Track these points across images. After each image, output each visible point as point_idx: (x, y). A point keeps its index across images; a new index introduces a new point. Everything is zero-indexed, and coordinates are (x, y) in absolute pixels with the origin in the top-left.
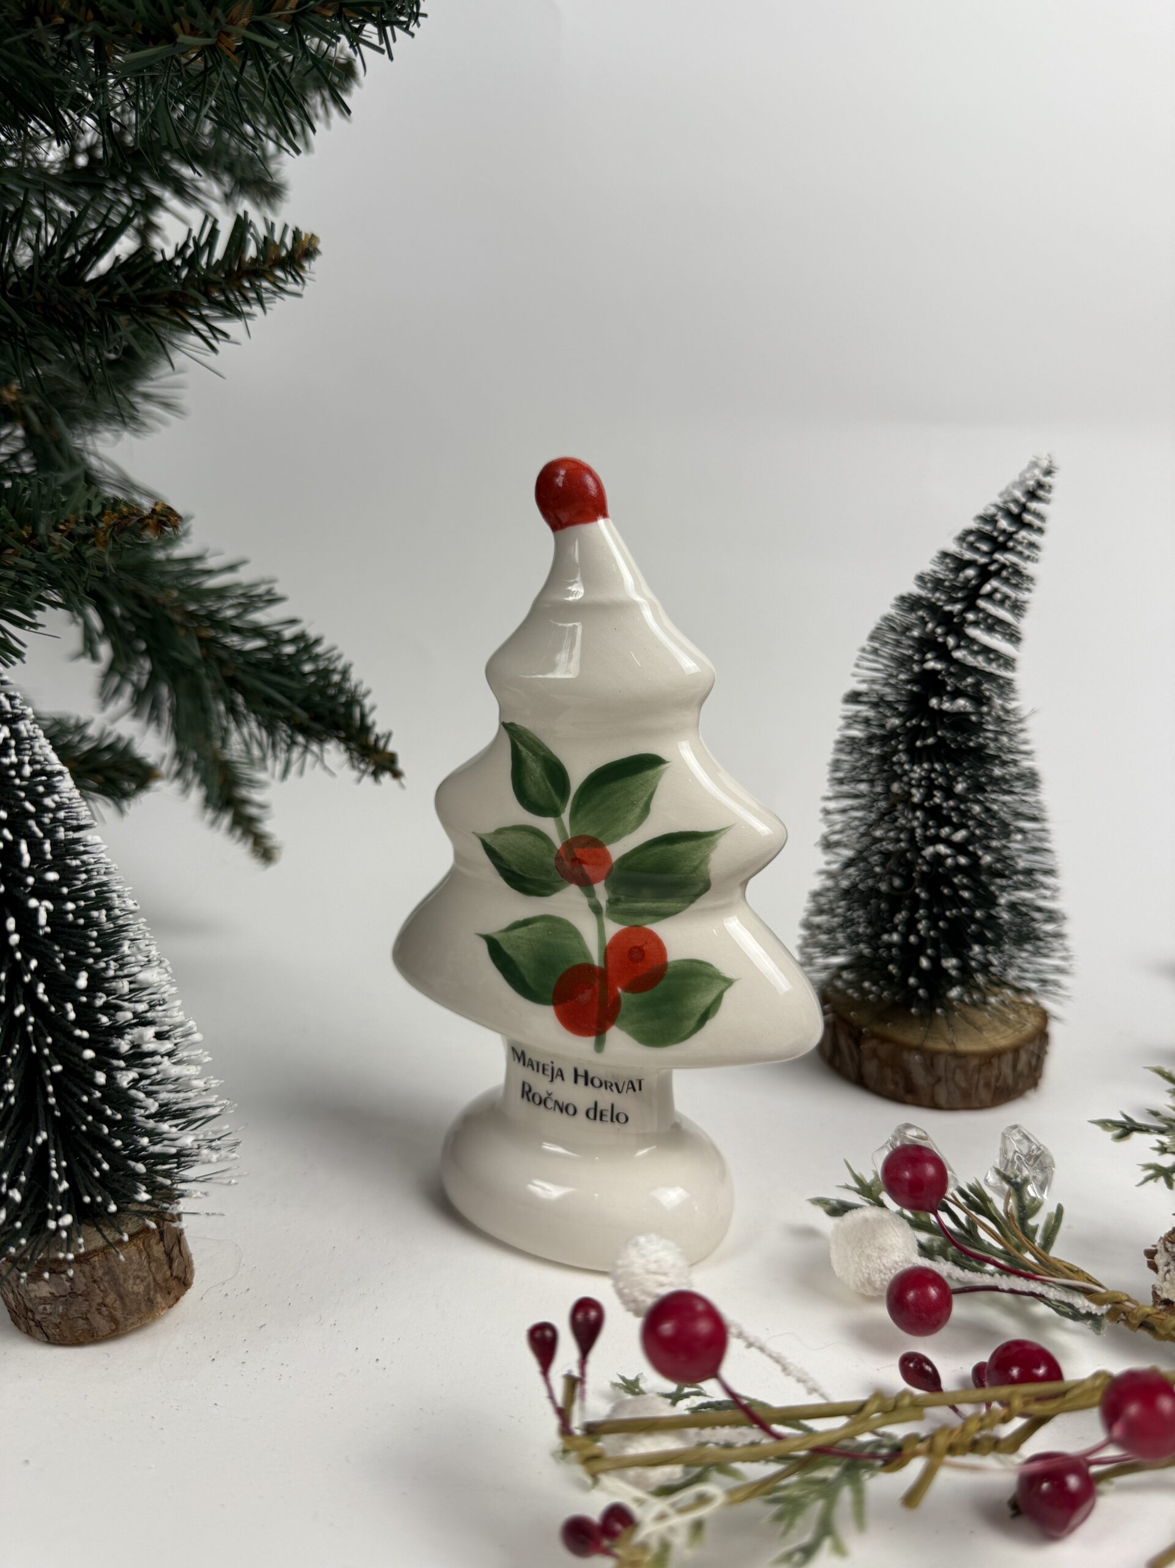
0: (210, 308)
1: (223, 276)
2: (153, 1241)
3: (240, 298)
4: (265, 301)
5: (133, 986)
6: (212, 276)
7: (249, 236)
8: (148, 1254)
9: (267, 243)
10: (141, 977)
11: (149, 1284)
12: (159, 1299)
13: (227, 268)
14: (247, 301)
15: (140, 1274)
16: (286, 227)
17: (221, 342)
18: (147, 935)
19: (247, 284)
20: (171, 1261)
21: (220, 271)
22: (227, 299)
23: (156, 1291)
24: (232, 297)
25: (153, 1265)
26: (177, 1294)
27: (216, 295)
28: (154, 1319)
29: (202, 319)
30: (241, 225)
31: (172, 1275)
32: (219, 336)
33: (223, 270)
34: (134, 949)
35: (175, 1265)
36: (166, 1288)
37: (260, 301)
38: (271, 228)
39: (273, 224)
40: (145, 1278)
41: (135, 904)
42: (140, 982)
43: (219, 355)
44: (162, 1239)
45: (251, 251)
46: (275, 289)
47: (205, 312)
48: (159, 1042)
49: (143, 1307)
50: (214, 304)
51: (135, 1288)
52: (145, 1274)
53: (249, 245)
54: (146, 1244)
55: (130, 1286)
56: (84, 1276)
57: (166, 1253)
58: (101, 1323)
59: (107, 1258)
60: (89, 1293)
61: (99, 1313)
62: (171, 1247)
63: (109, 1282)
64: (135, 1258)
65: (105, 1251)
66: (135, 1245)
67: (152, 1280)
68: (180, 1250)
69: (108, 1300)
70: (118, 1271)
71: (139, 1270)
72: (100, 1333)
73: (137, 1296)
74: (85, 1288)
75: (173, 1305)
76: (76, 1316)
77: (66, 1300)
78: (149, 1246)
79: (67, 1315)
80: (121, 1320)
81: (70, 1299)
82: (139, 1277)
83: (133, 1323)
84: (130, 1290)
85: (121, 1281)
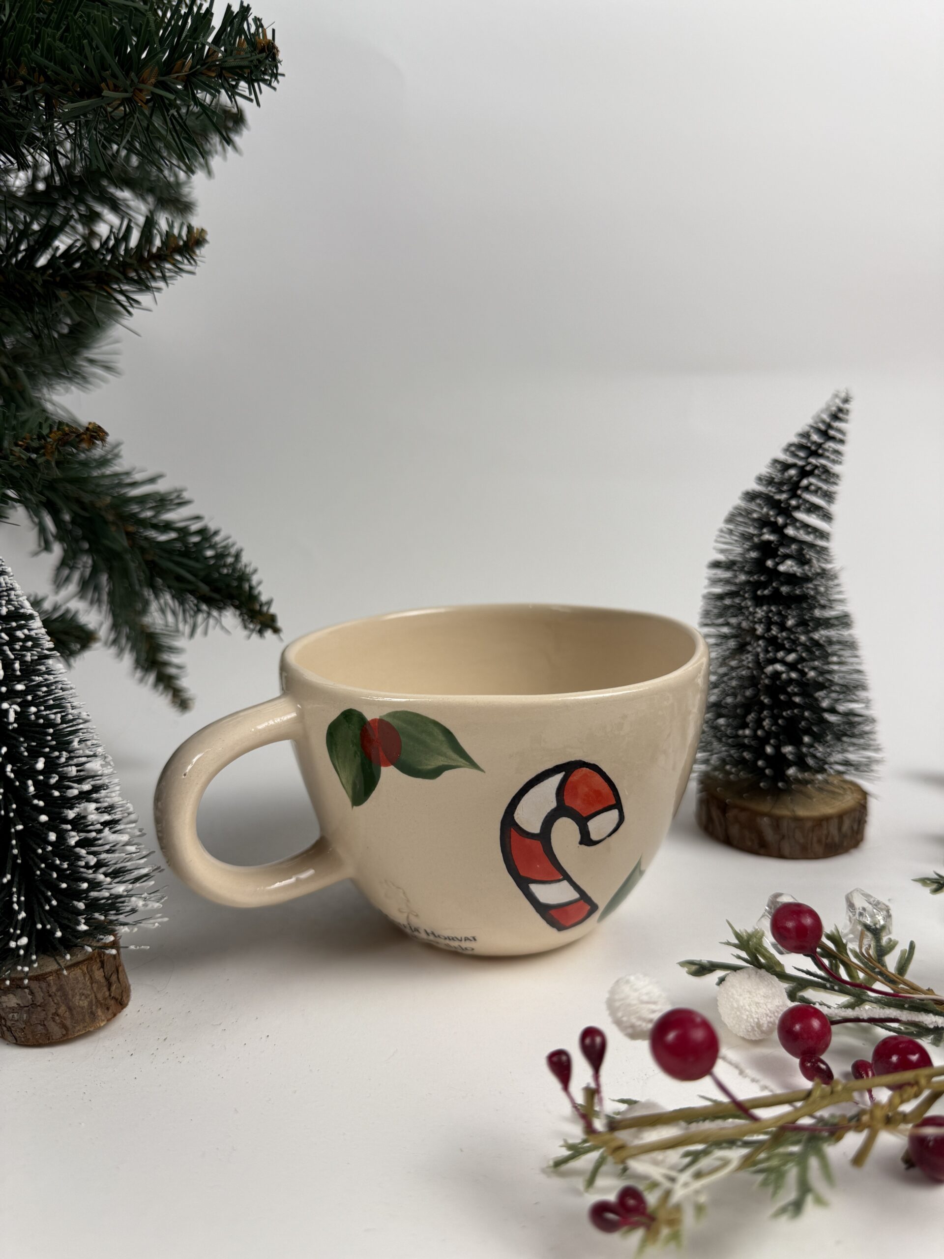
2: (95, 967)
3: (149, 276)
4: (168, 278)
6: (129, 261)
8: (91, 977)
10: (86, 766)
11: (92, 1001)
12: (99, 1012)
14: (155, 278)
15: (85, 992)
20: (110, 984)
23: (97, 1008)
25: (95, 986)
26: (115, 1010)
28: (98, 1028)
29: (122, 292)
30: (150, 224)
31: (110, 996)
32: (135, 304)
33: (137, 256)
34: (83, 746)
35: (114, 988)
36: (106, 1005)
37: (164, 278)
38: (171, 225)
40: (89, 996)
42: (86, 771)
43: (135, 318)
44: (102, 966)
45: (157, 243)
46: (175, 269)
48: (100, 814)
49: (87, 1018)
50: (130, 281)
51: (81, 1002)
52: (89, 993)
53: (155, 238)
54: (89, 969)
55: (77, 1001)
56: (42, 991)
57: (106, 978)
58: (56, 1030)
59: (59, 978)
60: (46, 1005)
61: (54, 1021)
62: (110, 974)
63: (61, 997)
64: (81, 978)
65: (58, 972)
66: (80, 969)
67: (94, 998)
68: (118, 978)
69: (60, 1011)
70: (67, 989)
71: (84, 989)
72: (54, 1037)
73: (83, 1009)
74: (42, 1001)
75: (111, 1018)
76: (36, 1022)
77: (29, 1009)
78: (92, 970)
79: (30, 1022)
80: (70, 1027)
81: (31, 1009)
82: (83, 994)
83: (79, 1030)
84: (77, 1004)
85: (70, 997)
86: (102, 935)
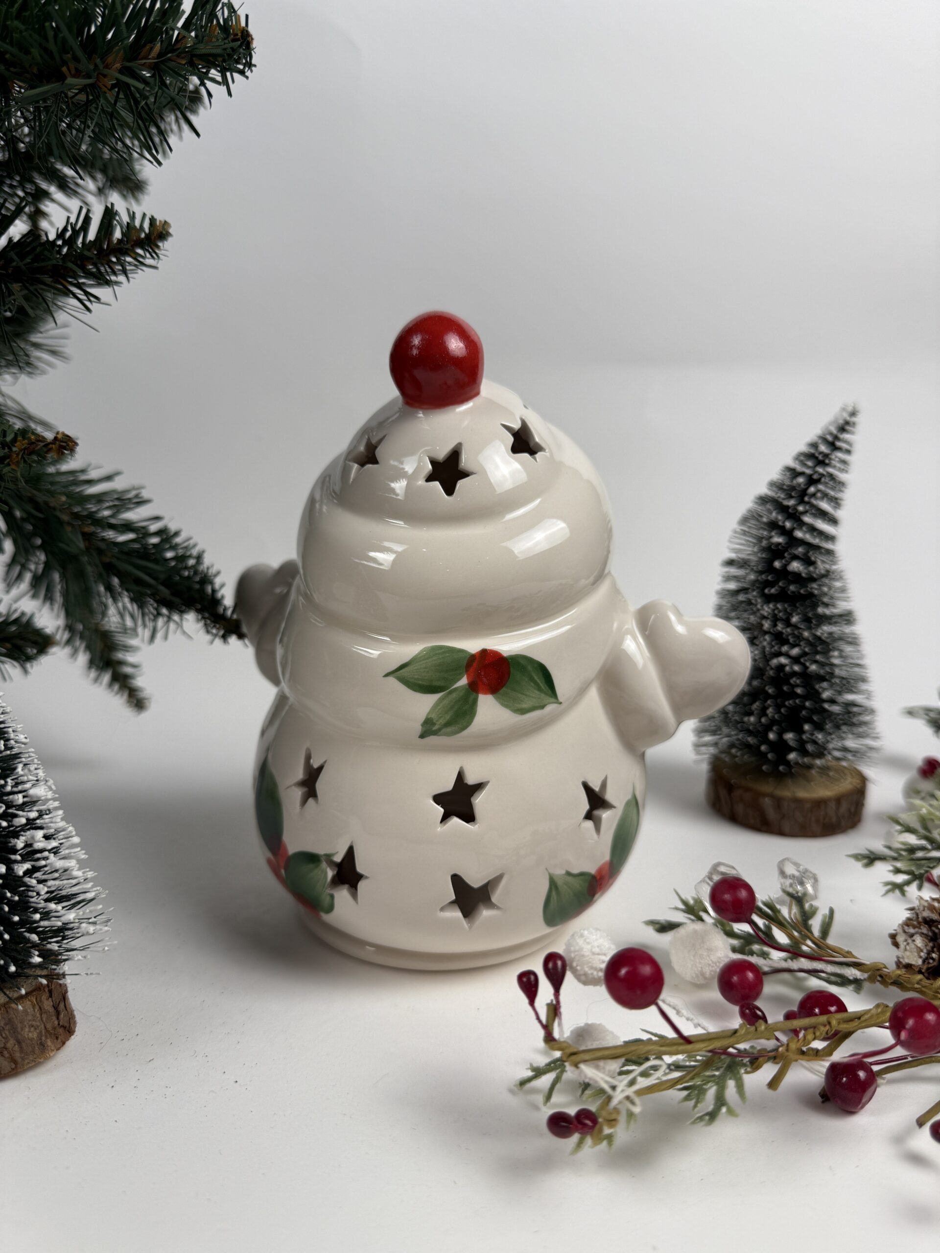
0: (85, 278)
1: (95, 252)
2: (44, 997)
3: (109, 270)
4: (129, 272)
5: (26, 799)
6: (86, 253)
7: (115, 222)
8: (40, 1008)
9: (130, 226)
10: (32, 792)
11: (41, 1032)
12: (49, 1043)
13: (98, 247)
14: (114, 273)
15: (34, 1023)
16: (144, 215)
17: (94, 304)
18: (36, 761)
19: (114, 260)
20: (58, 1013)
21: (93, 249)
22: (98, 270)
23: (46, 1037)
24: (102, 269)
25: (44, 1016)
26: (63, 1039)
27: (90, 267)
28: (47, 1059)
29: (79, 286)
30: (109, 214)
31: (59, 1024)
32: (92, 299)
33: (95, 249)
34: (26, 771)
35: (62, 1016)
36: (55, 1034)
37: (125, 272)
38: (132, 216)
39: (134, 213)
40: (38, 1026)
41: (26, 738)
42: (31, 796)
43: (93, 313)
44: (51, 996)
45: (118, 234)
46: (137, 263)
47: (82, 281)
48: (47, 841)
49: (37, 1051)
50: (89, 275)
51: (30, 1035)
52: (38, 1024)
53: (115, 231)
54: (38, 999)
55: (26, 1033)
57: (54, 1008)
58: (4, 1065)
59: (7, 1011)
61: (2, 1056)
62: (58, 1002)
63: (9, 1031)
64: (30, 1010)
66: (29, 1000)
67: (43, 1028)
68: (65, 1005)
69: (9, 1045)
70: (16, 1022)
71: (34, 1020)
72: (2, 1072)
73: (32, 1041)
75: (59, 1050)
78: (41, 1001)
80: (19, 1060)
82: (33, 1026)
83: (28, 1063)
84: (26, 1036)
85: (19, 1030)
86: (55, 965)
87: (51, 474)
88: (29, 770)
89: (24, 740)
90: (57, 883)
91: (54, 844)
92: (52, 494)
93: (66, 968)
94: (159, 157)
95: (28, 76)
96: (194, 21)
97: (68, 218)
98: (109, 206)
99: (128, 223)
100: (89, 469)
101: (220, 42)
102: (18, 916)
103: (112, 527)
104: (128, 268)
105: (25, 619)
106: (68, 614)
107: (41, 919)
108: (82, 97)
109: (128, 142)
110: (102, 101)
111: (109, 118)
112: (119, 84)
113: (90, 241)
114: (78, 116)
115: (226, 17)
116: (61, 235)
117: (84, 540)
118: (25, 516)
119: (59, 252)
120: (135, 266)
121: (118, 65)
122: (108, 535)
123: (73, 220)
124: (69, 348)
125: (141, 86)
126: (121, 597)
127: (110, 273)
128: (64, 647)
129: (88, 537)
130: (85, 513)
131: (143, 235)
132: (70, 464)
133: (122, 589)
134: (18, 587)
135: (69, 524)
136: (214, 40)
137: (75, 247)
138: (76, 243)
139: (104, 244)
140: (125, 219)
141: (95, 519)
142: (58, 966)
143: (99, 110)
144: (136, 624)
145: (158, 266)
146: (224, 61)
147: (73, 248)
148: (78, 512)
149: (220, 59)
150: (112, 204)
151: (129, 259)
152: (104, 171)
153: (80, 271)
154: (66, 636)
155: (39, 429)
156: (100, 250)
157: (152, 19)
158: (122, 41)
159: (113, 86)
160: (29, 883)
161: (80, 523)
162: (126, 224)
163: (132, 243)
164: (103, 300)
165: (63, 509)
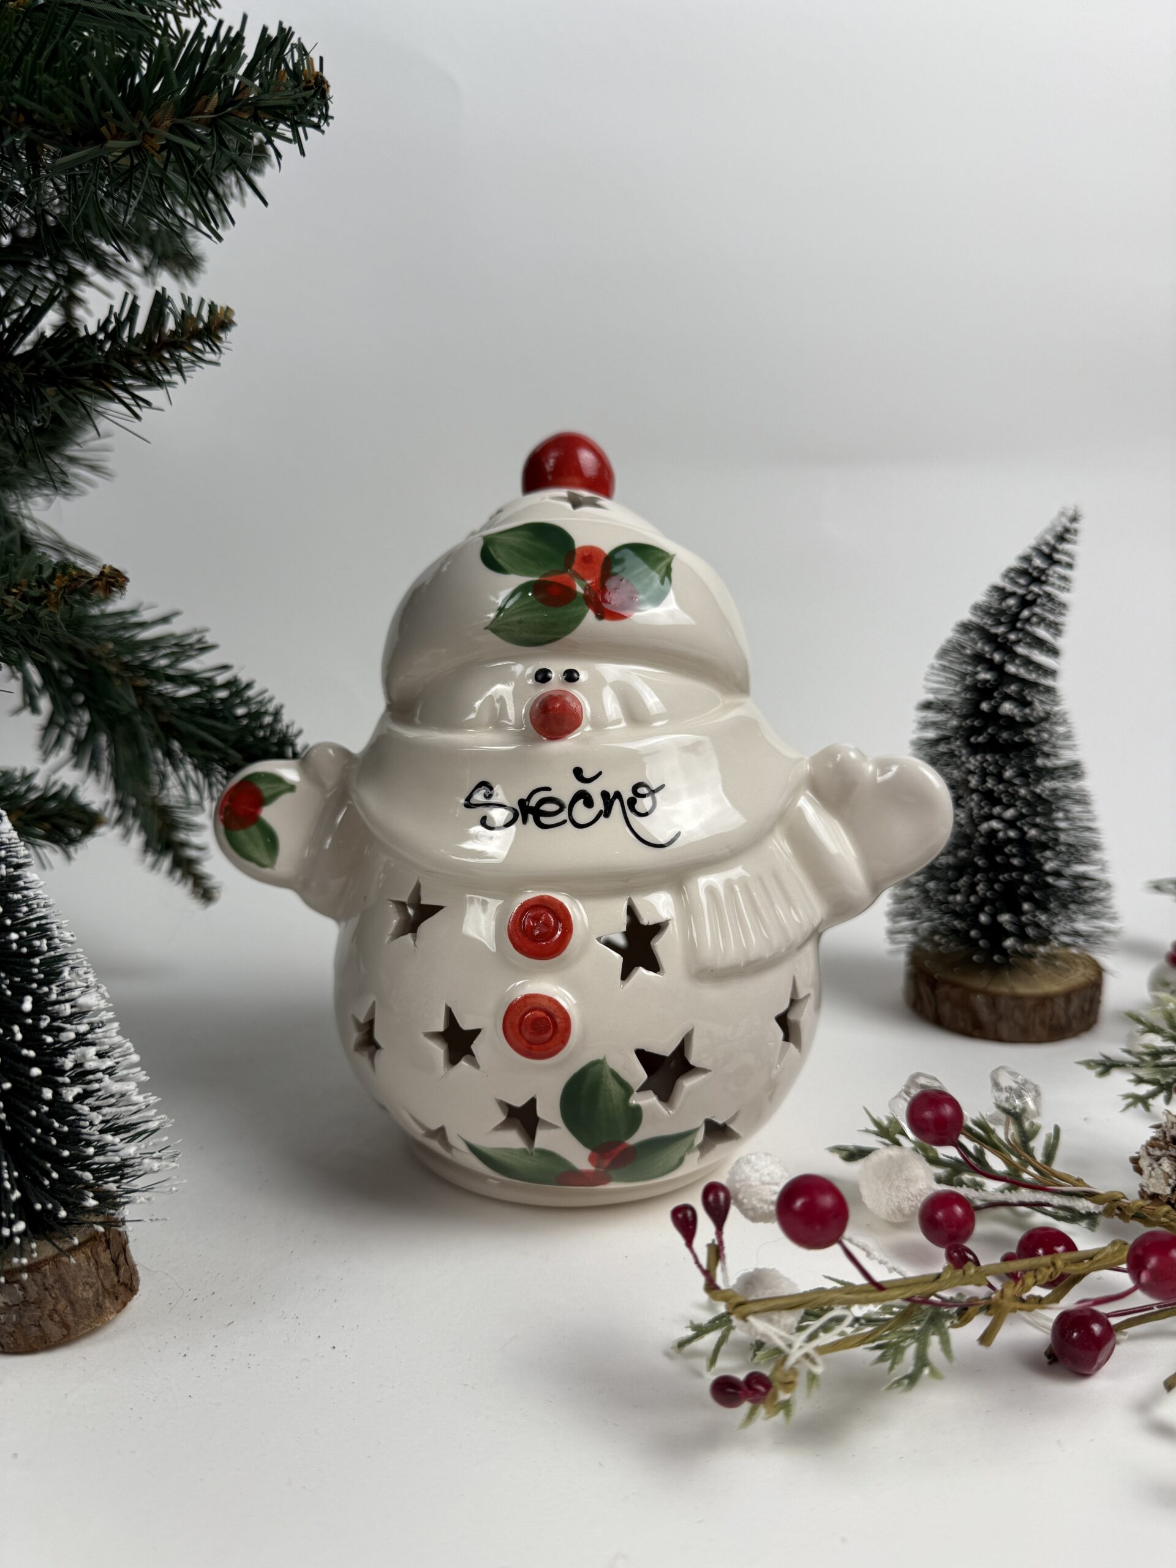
0: (132, 378)
1: (144, 347)
2: (100, 1249)
3: (161, 368)
4: (184, 370)
5: (74, 1010)
6: (134, 349)
7: (168, 310)
8: (96, 1262)
9: (185, 315)
10: (81, 1001)
11: (98, 1290)
12: (108, 1304)
13: (147, 340)
14: (168, 372)
15: (89, 1280)
16: (202, 301)
17: (144, 409)
18: (85, 963)
19: (167, 355)
20: (117, 1268)
21: (141, 344)
22: (148, 368)
23: (104, 1297)
24: (153, 367)
25: (101, 1271)
26: (124, 1300)
27: (139, 365)
28: (105, 1323)
29: (126, 388)
30: (160, 300)
31: (119, 1282)
32: (141, 403)
33: (144, 343)
34: (74, 975)
35: (122, 1271)
36: (114, 1294)
37: (180, 370)
38: (188, 303)
39: (189, 299)
40: (94, 1284)
41: (72, 936)
42: (80, 1006)
43: (143, 421)
44: (110, 1247)
45: (171, 325)
46: (193, 359)
47: (128, 381)
48: (101, 1060)
49: (93, 1313)
50: (137, 375)
51: (85, 1294)
52: (94, 1281)
53: (167, 321)
54: (94, 1251)
55: (79, 1292)
56: (36, 1285)
57: (113, 1261)
58: (53, 1329)
59: (57, 1266)
60: (41, 1301)
61: (52, 1320)
62: (117, 1254)
63: (59, 1289)
64: (84, 1264)
65: (54, 1259)
66: (83, 1253)
67: (100, 1286)
68: (125, 1258)
69: (60, 1307)
70: (68, 1279)
71: (88, 1277)
72: (52, 1340)
73: (87, 1301)
74: (37, 1296)
75: (121, 1310)
76: (29, 1323)
77: (20, 1309)
78: (97, 1253)
79: (20, 1324)
80: (72, 1325)
81: (23, 1307)
82: (87, 1284)
83: (83, 1328)
84: (80, 1296)
85: (71, 1288)
86: (113, 1209)
87: (94, 617)
88: (78, 975)
89: (71, 939)
90: (113, 1110)
91: (108, 1063)
92: (97, 640)
93: (127, 1212)
94: (220, 231)
95: (61, 138)
96: (258, 66)
97: (111, 307)
98: (160, 291)
99: (183, 311)
100: (141, 609)
101: (290, 92)
102: (69, 1150)
103: (170, 679)
104: (184, 365)
105: (66, 793)
106: (118, 787)
107: (96, 1154)
108: (125, 161)
109: (181, 213)
110: (149, 165)
111: (158, 185)
112: (169, 146)
113: (138, 334)
114: (121, 185)
115: (296, 61)
116: (102, 328)
117: (137, 695)
118: (64, 668)
119: (101, 349)
120: (192, 362)
121: (168, 123)
122: (166, 689)
123: (116, 310)
124: (111, 463)
125: (196, 147)
126: (183, 764)
127: (162, 372)
128: (113, 827)
129: (141, 692)
130: (137, 663)
131: (201, 325)
132: (119, 604)
133: (184, 755)
134: (57, 755)
135: (118, 676)
136: (282, 88)
137: (120, 342)
138: (120, 337)
139: (155, 336)
140: (180, 306)
141: (149, 670)
142: (116, 1210)
143: (147, 176)
144: (201, 798)
145: (220, 361)
146: (295, 113)
147: (118, 343)
148: (127, 662)
149: (290, 111)
150: (164, 289)
151: (184, 354)
152: (151, 247)
153: (127, 370)
154: (116, 813)
155: (80, 563)
156: (150, 344)
157: (208, 66)
158: (173, 93)
159: (163, 148)
160: (80, 1111)
161: (131, 675)
162: (180, 312)
163: (189, 335)
164: (155, 404)
165: (111, 658)
